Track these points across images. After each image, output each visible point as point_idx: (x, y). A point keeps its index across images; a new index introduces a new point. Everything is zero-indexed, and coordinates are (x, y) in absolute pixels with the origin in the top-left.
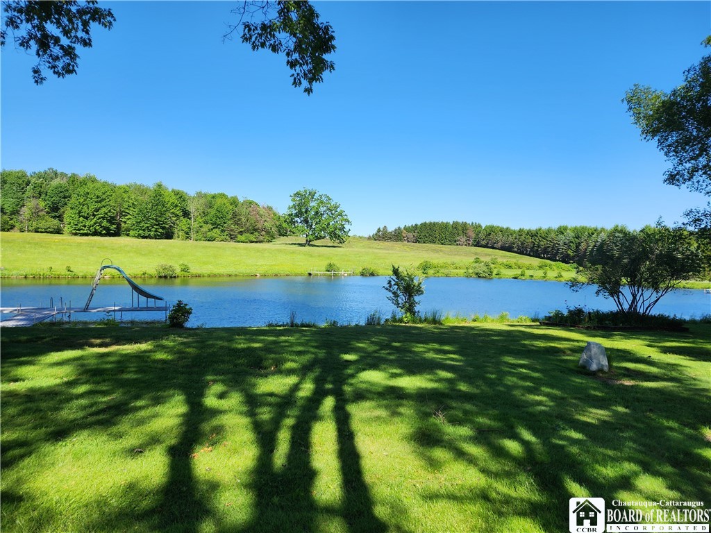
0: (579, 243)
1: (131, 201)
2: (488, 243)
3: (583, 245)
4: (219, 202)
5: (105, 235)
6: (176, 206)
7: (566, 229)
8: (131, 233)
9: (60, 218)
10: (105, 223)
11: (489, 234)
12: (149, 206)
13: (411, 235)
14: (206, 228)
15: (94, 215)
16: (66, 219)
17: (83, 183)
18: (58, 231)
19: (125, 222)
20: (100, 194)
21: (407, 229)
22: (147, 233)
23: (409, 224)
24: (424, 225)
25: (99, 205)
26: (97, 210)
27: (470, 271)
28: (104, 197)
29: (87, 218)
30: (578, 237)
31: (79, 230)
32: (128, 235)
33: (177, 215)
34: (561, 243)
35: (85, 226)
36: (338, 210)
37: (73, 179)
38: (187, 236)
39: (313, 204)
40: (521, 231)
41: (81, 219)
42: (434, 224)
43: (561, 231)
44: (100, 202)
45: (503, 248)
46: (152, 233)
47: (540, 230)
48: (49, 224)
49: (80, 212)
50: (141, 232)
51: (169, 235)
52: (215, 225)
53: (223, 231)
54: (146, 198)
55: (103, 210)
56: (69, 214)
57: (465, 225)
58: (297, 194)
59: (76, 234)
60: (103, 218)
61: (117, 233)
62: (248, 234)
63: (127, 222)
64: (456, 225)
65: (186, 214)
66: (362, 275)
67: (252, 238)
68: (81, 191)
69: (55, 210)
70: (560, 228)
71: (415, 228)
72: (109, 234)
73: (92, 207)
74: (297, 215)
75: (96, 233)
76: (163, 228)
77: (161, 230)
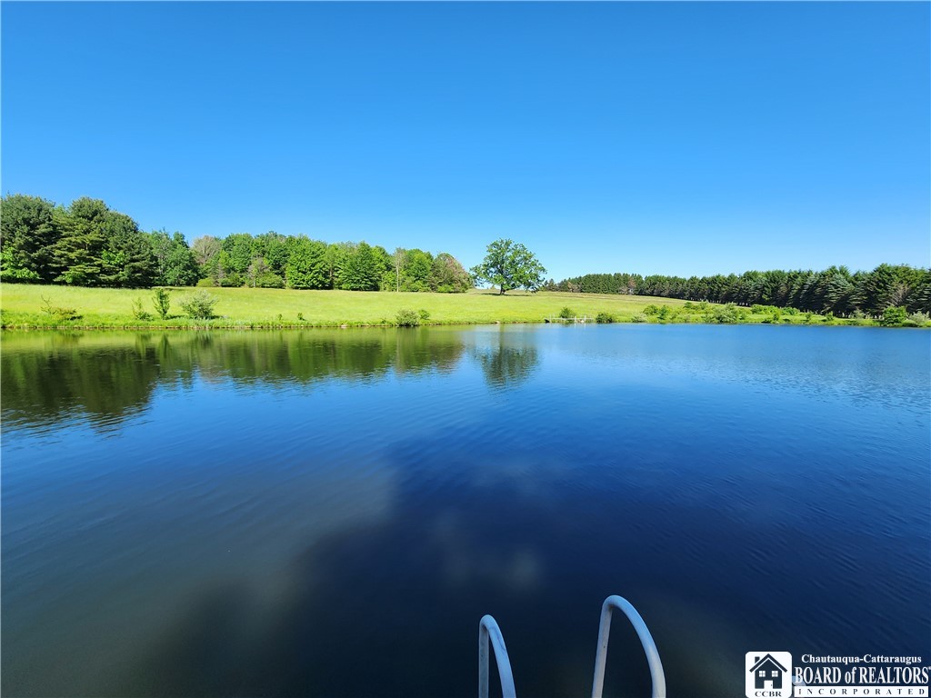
0: (778, 288)
1: (342, 257)
2: (653, 292)
3: (784, 289)
4: (417, 256)
5: (322, 288)
6: (381, 261)
7: (755, 274)
8: (343, 286)
9: (282, 274)
10: (321, 278)
11: (654, 284)
12: (359, 260)
13: (576, 287)
14: (409, 280)
15: (311, 270)
16: (288, 275)
17: (299, 243)
18: (281, 286)
19: (337, 277)
20: (315, 250)
21: (573, 281)
22: (358, 286)
23: (573, 277)
24: (588, 277)
25: (316, 260)
26: (313, 265)
27: (712, 315)
28: (318, 252)
29: (304, 273)
30: (773, 281)
31: (299, 284)
32: (340, 288)
33: (382, 269)
34: (752, 288)
35: (304, 280)
36: (532, 260)
37: (291, 240)
38: (393, 287)
39: (509, 254)
41: (300, 274)
42: (598, 276)
43: (749, 276)
44: (315, 257)
45: (671, 296)
46: (362, 286)
47: (718, 277)
48: (273, 280)
49: (298, 269)
50: (353, 285)
51: (376, 288)
52: (418, 277)
53: (424, 282)
54: (356, 253)
55: (318, 265)
56: (289, 270)
57: (626, 276)
58: (494, 244)
59: (297, 288)
60: (319, 272)
61: (330, 287)
62: (446, 285)
63: (340, 276)
64: (617, 276)
65: (389, 268)
66: (599, 321)
67: (450, 289)
68: (299, 248)
69: (277, 266)
71: (579, 280)
72: (324, 288)
73: (309, 263)
74: (493, 266)
75: (313, 287)
76: (371, 281)
77: (370, 283)
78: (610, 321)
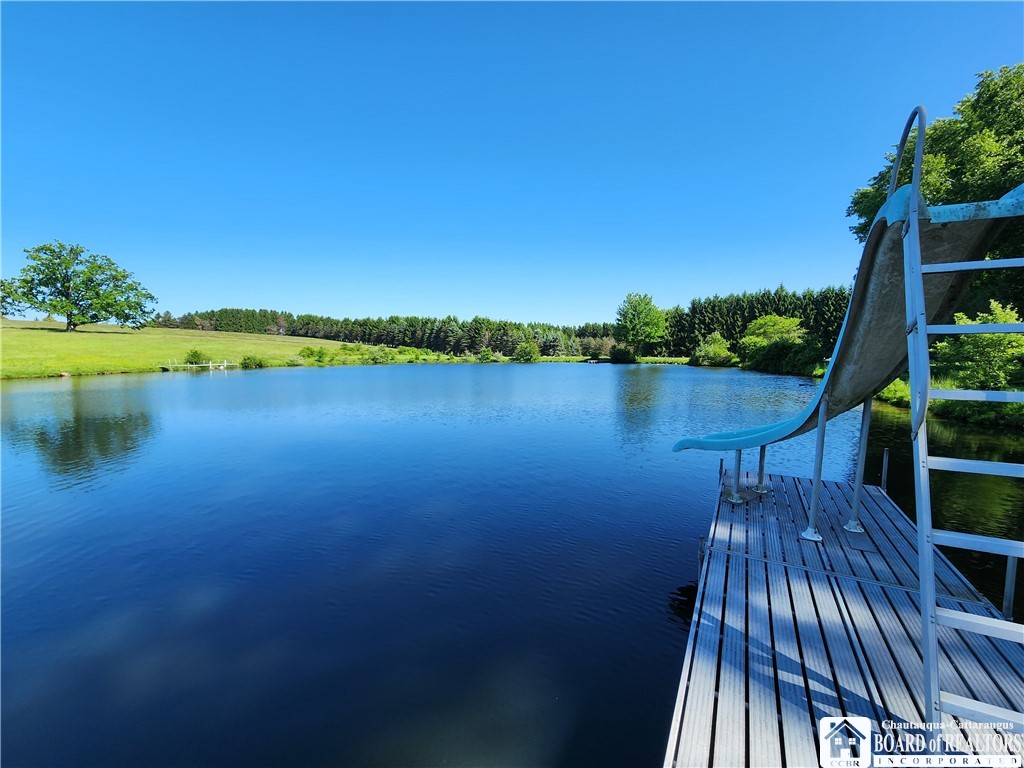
0: (415, 331)
2: (307, 332)
3: (419, 333)
7: (397, 318)
11: (308, 324)
13: (207, 323)
23: (201, 311)
24: (224, 312)
27: (367, 357)
30: (411, 325)
34: (396, 331)
36: (129, 281)
39: (80, 268)
40: (346, 320)
42: (238, 311)
43: (393, 320)
45: (326, 337)
47: (368, 320)
57: (274, 314)
58: (45, 250)
64: (264, 313)
66: (245, 366)
70: (391, 318)
71: (211, 315)
74: (44, 284)
78: (260, 366)
